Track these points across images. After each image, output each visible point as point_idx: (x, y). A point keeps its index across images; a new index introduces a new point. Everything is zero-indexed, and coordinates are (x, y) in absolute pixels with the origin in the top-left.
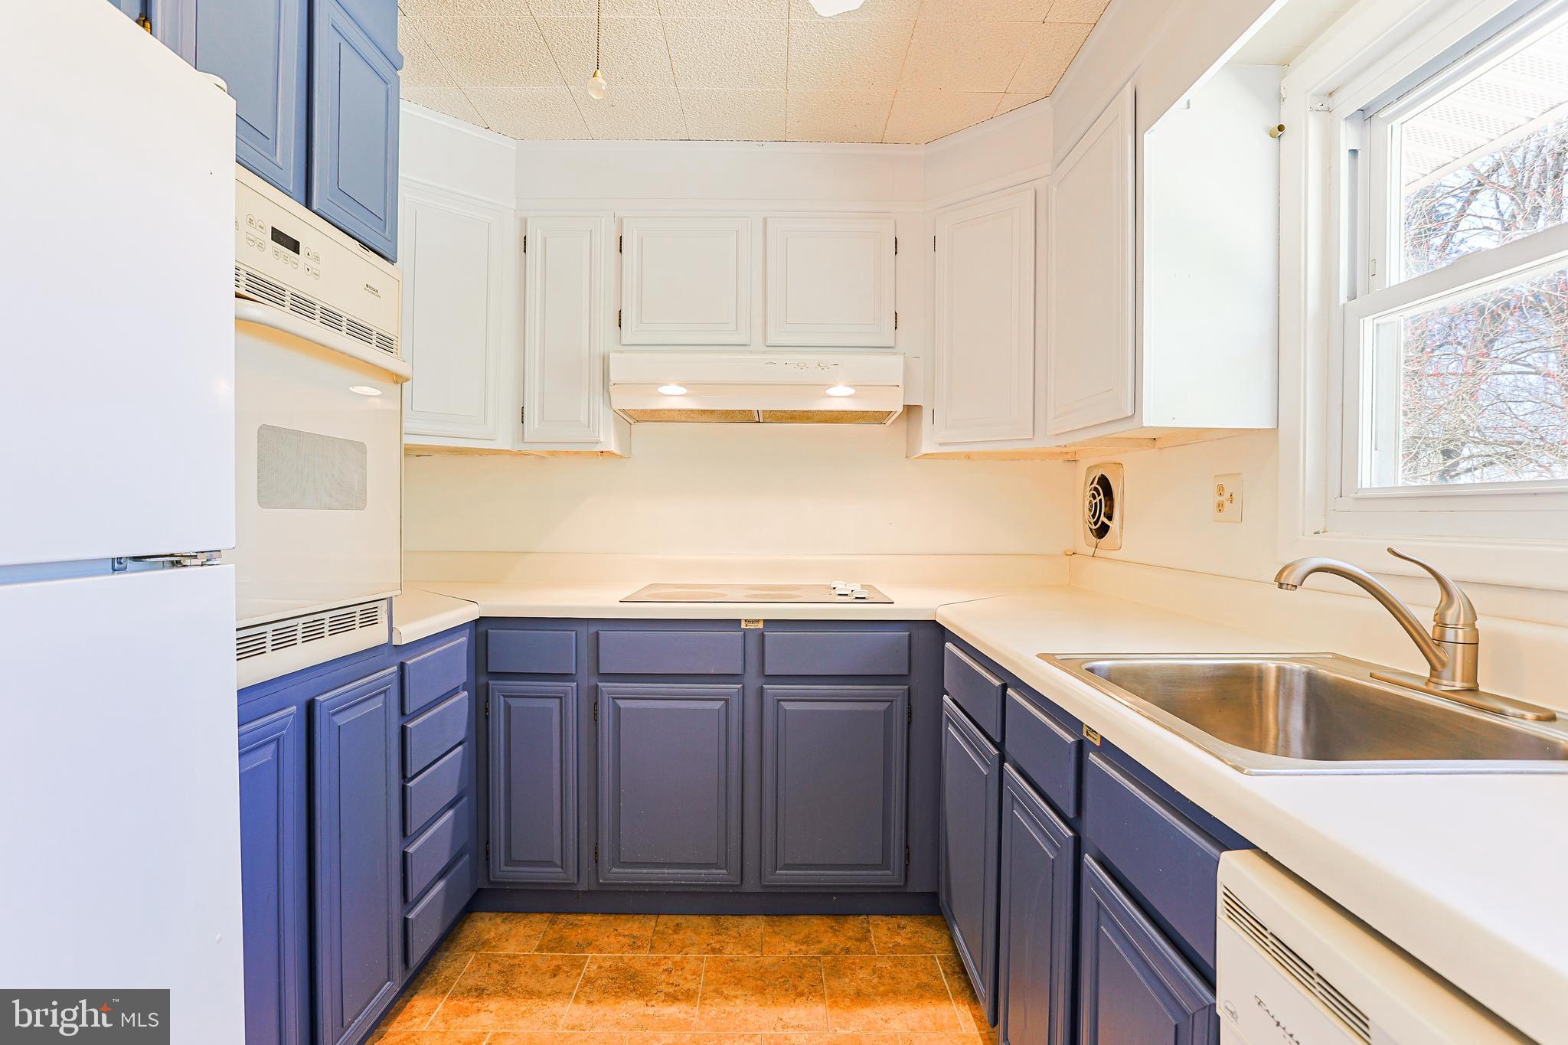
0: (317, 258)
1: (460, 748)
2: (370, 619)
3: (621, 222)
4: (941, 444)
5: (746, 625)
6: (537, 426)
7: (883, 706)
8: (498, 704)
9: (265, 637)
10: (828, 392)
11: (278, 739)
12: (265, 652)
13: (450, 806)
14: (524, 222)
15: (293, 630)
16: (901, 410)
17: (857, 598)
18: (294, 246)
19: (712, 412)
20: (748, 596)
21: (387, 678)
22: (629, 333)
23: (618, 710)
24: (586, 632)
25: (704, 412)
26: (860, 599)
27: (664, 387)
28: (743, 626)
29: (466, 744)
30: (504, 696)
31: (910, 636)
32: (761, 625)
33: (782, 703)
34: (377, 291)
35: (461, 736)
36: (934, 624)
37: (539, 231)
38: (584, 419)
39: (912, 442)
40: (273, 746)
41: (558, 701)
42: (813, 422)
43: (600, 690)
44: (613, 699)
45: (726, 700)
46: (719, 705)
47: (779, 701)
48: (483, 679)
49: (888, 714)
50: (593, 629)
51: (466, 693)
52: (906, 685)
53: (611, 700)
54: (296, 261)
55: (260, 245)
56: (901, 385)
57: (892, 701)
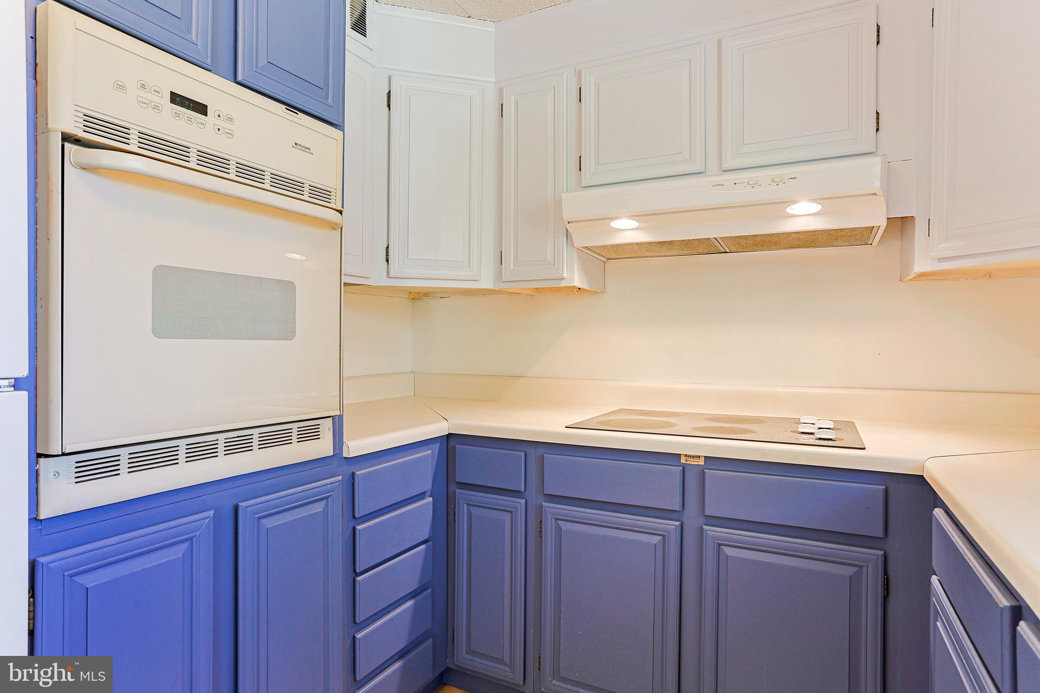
0: (231, 120)
1: (423, 547)
2: (309, 433)
3: (579, 74)
4: (940, 260)
5: (686, 460)
6: (512, 267)
7: (849, 571)
8: (463, 511)
9: (178, 450)
10: (789, 210)
11: (191, 539)
12: (178, 463)
13: (413, 595)
14: (501, 91)
15: (214, 445)
16: (884, 224)
17: (820, 439)
18: (201, 109)
19: (670, 243)
20: (696, 429)
21: (329, 486)
22: (588, 176)
23: (559, 530)
24: (533, 453)
25: (659, 243)
26: (825, 442)
27: (616, 221)
28: (683, 460)
29: (430, 543)
30: (468, 505)
31: (886, 491)
32: (701, 462)
33: (723, 547)
34: (309, 149)
35: (425, 536)
36: (920, 480)
37: (513, 97)
38: (549, 258)
39: (906, 260)
40: (186, 545)
41: (509, 514)
42: (780, 249)
43: (544, 509)
44: (556, 519)
45: (664, 536)
46: (656, 539)
47: (720, 545)
48: (452, 487)
49: (854, 582)
50: (541, 451)
51: (431, 499)
52: (881, 549)
53: (554, 520)
54: (204, 122)
55: (156, 107)
56: (879, 193)
57: (861, 567)
